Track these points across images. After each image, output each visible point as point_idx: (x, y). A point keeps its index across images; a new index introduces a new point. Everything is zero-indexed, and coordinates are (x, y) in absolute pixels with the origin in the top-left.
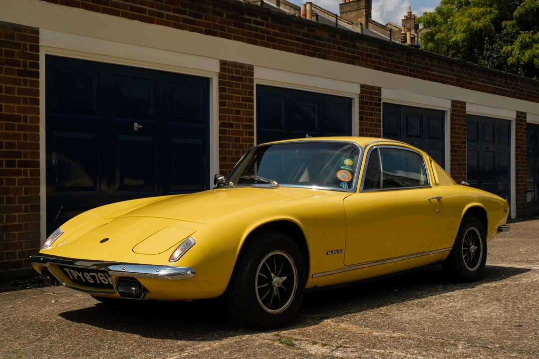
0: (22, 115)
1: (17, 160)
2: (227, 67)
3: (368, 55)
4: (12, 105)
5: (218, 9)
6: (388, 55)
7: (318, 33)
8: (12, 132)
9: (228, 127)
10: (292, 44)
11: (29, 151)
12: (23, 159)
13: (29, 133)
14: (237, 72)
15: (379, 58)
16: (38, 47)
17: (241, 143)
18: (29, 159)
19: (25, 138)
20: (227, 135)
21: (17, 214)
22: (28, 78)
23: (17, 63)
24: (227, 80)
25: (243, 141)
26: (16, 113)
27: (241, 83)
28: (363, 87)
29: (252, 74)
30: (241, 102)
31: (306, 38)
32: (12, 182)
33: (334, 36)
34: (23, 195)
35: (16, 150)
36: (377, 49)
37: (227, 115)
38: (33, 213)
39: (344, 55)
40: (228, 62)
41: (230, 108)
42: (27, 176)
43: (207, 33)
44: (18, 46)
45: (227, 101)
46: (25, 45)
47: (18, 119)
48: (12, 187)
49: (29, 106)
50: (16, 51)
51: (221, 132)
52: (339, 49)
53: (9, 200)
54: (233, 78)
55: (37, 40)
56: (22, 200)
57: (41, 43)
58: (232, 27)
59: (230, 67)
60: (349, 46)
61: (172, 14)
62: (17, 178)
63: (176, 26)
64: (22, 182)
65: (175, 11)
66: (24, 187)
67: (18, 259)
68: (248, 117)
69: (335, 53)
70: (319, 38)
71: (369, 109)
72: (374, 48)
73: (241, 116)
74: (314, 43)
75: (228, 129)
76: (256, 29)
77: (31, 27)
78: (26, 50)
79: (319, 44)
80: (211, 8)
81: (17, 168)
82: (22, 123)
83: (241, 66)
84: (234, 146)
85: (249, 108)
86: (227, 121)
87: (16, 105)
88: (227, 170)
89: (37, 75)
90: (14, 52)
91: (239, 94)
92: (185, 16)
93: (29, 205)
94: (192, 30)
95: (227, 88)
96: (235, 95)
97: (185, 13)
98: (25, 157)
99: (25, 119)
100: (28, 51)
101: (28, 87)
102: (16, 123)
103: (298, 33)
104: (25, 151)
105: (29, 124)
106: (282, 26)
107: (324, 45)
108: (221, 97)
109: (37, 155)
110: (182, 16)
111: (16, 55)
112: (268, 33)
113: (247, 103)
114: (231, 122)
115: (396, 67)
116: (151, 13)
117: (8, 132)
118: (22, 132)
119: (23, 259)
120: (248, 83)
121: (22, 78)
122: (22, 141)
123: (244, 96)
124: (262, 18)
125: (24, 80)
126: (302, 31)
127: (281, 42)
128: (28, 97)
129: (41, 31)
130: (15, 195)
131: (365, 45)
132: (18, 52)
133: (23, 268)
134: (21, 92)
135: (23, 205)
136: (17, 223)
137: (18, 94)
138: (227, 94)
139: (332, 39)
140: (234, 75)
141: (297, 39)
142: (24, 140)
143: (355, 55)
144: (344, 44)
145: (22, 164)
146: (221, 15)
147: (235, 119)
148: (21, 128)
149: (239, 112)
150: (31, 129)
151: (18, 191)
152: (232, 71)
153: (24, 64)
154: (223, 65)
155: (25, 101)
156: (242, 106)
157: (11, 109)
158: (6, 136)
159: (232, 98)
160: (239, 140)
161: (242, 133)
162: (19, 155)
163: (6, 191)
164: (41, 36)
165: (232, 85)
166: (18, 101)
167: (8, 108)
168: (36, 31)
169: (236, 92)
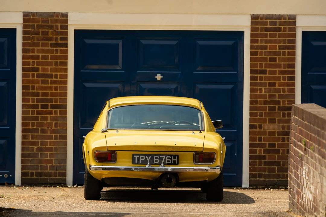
0: (54, 74)
1: (49, 104)
2: (259, 20)
4: (46, 67)
8: (46, 85)
9: (260, 74)
11: (59, 98)
12: (54, 103)
13: (59, 86)
14: (275, 24)
16: (67, 26)
17: (277, 87)
18: (58, 104)
19: (56, 88)
20: (259, 81)
21: (49, 141)
22: (59, 48)
23: (51, 39)
24: (259, 32)
25: (279, 85)
26: (49, 73)
27: (278, 33)
29: (295, 23)
30: (278, 50)
32: (46, 119)
34: (54, 128)
35: (49, 97)
37: (259, 63)
38: (61, 140)
40: (261, 16)
41: (263, 56)
42: (57, 115)
44: (51, 27)
45: (259, 51)
46: (57, 26)
47: (51, 76)
48: (45, 122)
49: (59, 67)
50: (50, 30)
51: (252, 78)
53: (43, 131)
54: (267, 29)
55: (66, 21)
56: (53, 131)
57: (69, 23)
59: (264, 20)
62: (49, 116)
64: (53, 119)
66: (54, 122)
67: (49, 171)
68: (287, 63)
73: (277, 62)
75: (259, 75)
77: (62, 13)
78: (58, 29)
81: (49, 109)
82: (54, 79)
83: (279, 17)
85: (288, 55)
86: (259, 68)
87: (49, 67)
88: (258, 112)
89: (66, 45)
90: (49, 31)
91: (276, 43)
93: (58, 135)
95: (259, 39)
96: (268, 45)
98: (56, 102)
99: (56, 76)
100: (59, 30)
101: (59, 54)
102: (49, 79)
104: (56, 98)
105: (59, 79)
108: (251, 47)
109: (66, 101)
111: (50, 33)
113: (287, 51)
114: (264, 69)
117: (43, 85)
118: (54, 85)
119: (53, 171)
120: (287, 32)
121: (54, 48)
122: (54, 91)
123: (282, 44)
125: (55, 50)
128: (59, 61)
129: (69, 14)
130: (48, 128)
132: (51, 32)
133: (53, 177)
134: (52, 57)
135: (53, 135)
136: (49, 146)
137: (51, 59)
138: (259, 44)
140: (268, 26)
142: (55, 90)
145: (53, 107)
147: (270, 66)
148: (52, 82)
149: (274, 60)
150: (61, 82)
151: (50, 125)
152: (266, 23)
153: (56, 39)
154: (255, 19)
155: (56, 64)
156: (278, 54)
157: (46, 70)
158: (42, 88)
159: (265, 47)
160: (274, 84)
161: (279, 78)
162: (51, 101)
163: (41, 125)
164: (69, 18)
165: (266, 35)
166: (51, 64)
167: (43, 70)
168: (66, 15)
169: (270, 42)
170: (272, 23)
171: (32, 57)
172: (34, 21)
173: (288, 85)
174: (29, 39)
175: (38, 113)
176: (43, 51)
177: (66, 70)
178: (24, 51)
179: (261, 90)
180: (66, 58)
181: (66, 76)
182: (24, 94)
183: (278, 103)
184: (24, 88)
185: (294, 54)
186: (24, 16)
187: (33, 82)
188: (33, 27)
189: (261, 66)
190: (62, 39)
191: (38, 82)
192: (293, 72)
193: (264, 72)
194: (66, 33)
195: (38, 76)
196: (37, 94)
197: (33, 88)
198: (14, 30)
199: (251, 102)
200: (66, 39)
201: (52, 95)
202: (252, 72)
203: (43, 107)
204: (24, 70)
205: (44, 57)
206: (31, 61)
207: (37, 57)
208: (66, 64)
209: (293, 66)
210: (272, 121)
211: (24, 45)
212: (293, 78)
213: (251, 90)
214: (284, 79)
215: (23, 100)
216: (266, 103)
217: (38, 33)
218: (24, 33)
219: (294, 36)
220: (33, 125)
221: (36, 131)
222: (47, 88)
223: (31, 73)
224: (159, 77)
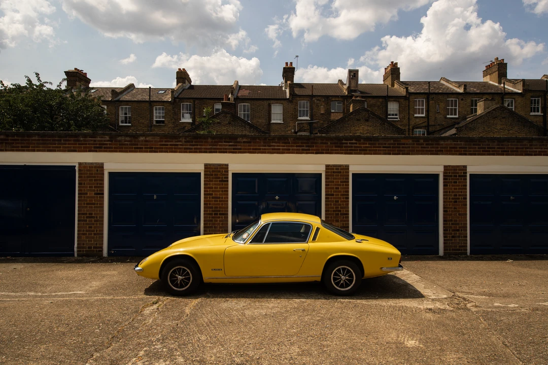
0: (221, 196)
1: (218, 213)
2: (330, 167)
3: (451, 148)
4: (217, 193)
5: (324, 141)
6: (474, 145)
7: (403, 141)
10: (381, 150)
11: (224, 209)
13: (224, 203)
14: (338, 169)
15: (466, 148)
16: (228, 171)
17: (339, 203)
18: (223, 213)
19: (222, 204)
20: (330, 200)
22: (224, 183)
23: (219, 178)
24: (330, 174)
25: (341, 202)
27: (340, 174)
28: (445, 167)
29: (348, 169)
30: (340, 183)
31: (392, 146)
32: (217, 221)
33: (419, 141)
35: (218, 209)
36: (462, 143)
39: (426, 151)
40: (331, 165)
41: (332, 187)
42: (223, 219)
43: (316, 153)
44: (220, 171)
45: (330, 184)
46: (222, 171)
47: (219, 198)
49: (224, 193)
50: (219, 173)
51: (326, 198)
52: (422, 148)
53: (215, 227)
54: (334, 172)
56: (221, 227)
57: (229, 169)
58: (334, 148)
59: (332, 167)
60: (433, 144)
61: (295, 148)
62: (218, 219)
63: (297, 153)
64: (220, 221)
65: (297, 146)
68: (345, 190)
69: (417, 151)
70: (404, 144)
71: (452, 179)
72: (459, 143)
73: (340, 190)
74: (400, 147)
76: (352, 147)
77: (225, 164)
79: (403, 147)
80: (320, 141)
81: (218, 216)
83: (340, 166)
84: (335, 205)
85: (345, 186)
89: (227, 181)
91: (339, 179)
92: (303, 148)
94: (307, 153)
95: (331, 177)
97: (303, 146)
98: (222, 211)
99: (222, 198)
100: (224, 173)
101: (224, 186)
102: (218, 200)
103: (385, 144)
104: (222, 209)
105: (224, 199)
106: (372, 142)
107: (409, 147)
108: (326, 182)
109: (227, 211)
110: (301, 148)
111: (219, 175)
112: (361, 147)
113: (344, 184)
114: (332, 193)
115: (483, 151)
116: (283, 149)
120: (344, 174)
121: (221, 183)
122: (221, 206)
123: (342, 180)
124: (356, 140)
126: (389, 142)
127: (369, 150)
128: (224, 190)
129: (229, 165)
131: (449, 142)
134: (220, 188)
139: (415, 143)
140: (335, 170)
141: (383, 147)
143: (439, 149)
144: (426, 144)
145: (220, 214)
146: (326, 143)
147: (336, 192)
148: (220, 201)
149: (338, 188)
150: (224, 201)
151: (219, 224)
152: (333, 169)
153: (222, 178)
154: (328, 167)
155: (222, 191)
156: (340, 185)
157: (217, 195)
158: (215, 204)
159: (333, 182)
160: (338, 201)
161: (340, 198)
162: (220, 211)
163: (214, 224)
164: (229, 167)
165: (333, 175)
166: (219, 191)
167: (215, 194)
168: (227, 165)
169: (336, 179)
170: (337, 169)
171: (209, 188)
172: (210, 168)
173: (345, 201)
174: (207, 178)
175: (212, 217)
176: (215, 184)
177: (227, 194)
178: (205, 184)
179: (331, 204)
180: (228, 188)
181: (228, 198)
182: (205, 208)
183: (340, 211)
184: (205, 204)
185: (348, 185)
186: (205, 166)
187: (209, 201)
188: (210, 171)
189: (331, 191)
190: (225, 178)
191: (212, 201)
192: (348, 195)
193: (333, 195)
194: (228, 175)
195: (212, 198)
196: (212, 208)
197: (210, 204)
198: (200, 174)
199: (326, 211)
200: (228, 178)
201: (220, 208)
202: (326, 195)
203: (215, 214)
204: (205, 194)
205: (215, 188)
206: (209, 190)
207: (212, 188)
208: (227, 191)
209: (348, 192)
210: (337, 221)
211: (205, 181)
212: (348, 198)
213: (326, 205)
214: (343, 199)
215: (205, 211)
216: (334, 211)
217: (212, 175)
218: (205, 175)
219: (348, 176)
220: (210, 224)
221: (211, 227)
222: (217, 204)
223: (208, 196)
224: (277, 197)
